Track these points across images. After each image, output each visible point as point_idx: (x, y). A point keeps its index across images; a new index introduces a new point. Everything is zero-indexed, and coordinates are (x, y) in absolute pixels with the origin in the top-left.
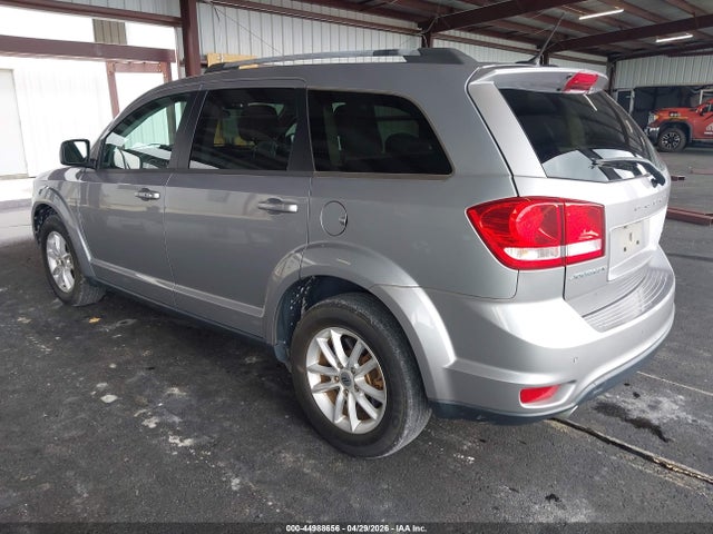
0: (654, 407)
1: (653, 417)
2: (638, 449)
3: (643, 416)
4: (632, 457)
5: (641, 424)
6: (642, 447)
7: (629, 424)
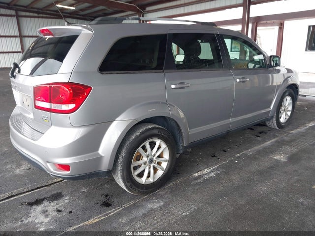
0: (44, 212)
1: (39, 208)
2: (27, 193)
3: (42, 205)
4: (25, 190)
5: (38, 202)
6: (26, 195)
7: (42, 198)
